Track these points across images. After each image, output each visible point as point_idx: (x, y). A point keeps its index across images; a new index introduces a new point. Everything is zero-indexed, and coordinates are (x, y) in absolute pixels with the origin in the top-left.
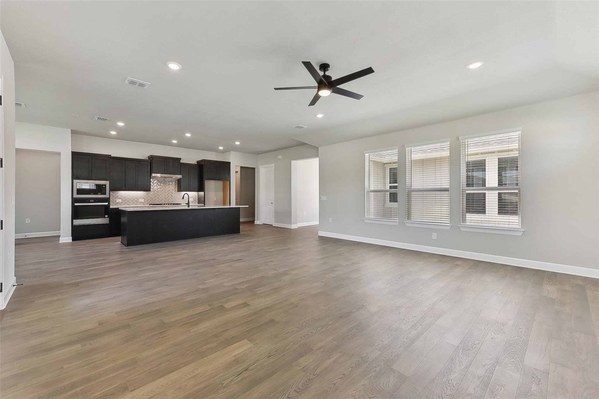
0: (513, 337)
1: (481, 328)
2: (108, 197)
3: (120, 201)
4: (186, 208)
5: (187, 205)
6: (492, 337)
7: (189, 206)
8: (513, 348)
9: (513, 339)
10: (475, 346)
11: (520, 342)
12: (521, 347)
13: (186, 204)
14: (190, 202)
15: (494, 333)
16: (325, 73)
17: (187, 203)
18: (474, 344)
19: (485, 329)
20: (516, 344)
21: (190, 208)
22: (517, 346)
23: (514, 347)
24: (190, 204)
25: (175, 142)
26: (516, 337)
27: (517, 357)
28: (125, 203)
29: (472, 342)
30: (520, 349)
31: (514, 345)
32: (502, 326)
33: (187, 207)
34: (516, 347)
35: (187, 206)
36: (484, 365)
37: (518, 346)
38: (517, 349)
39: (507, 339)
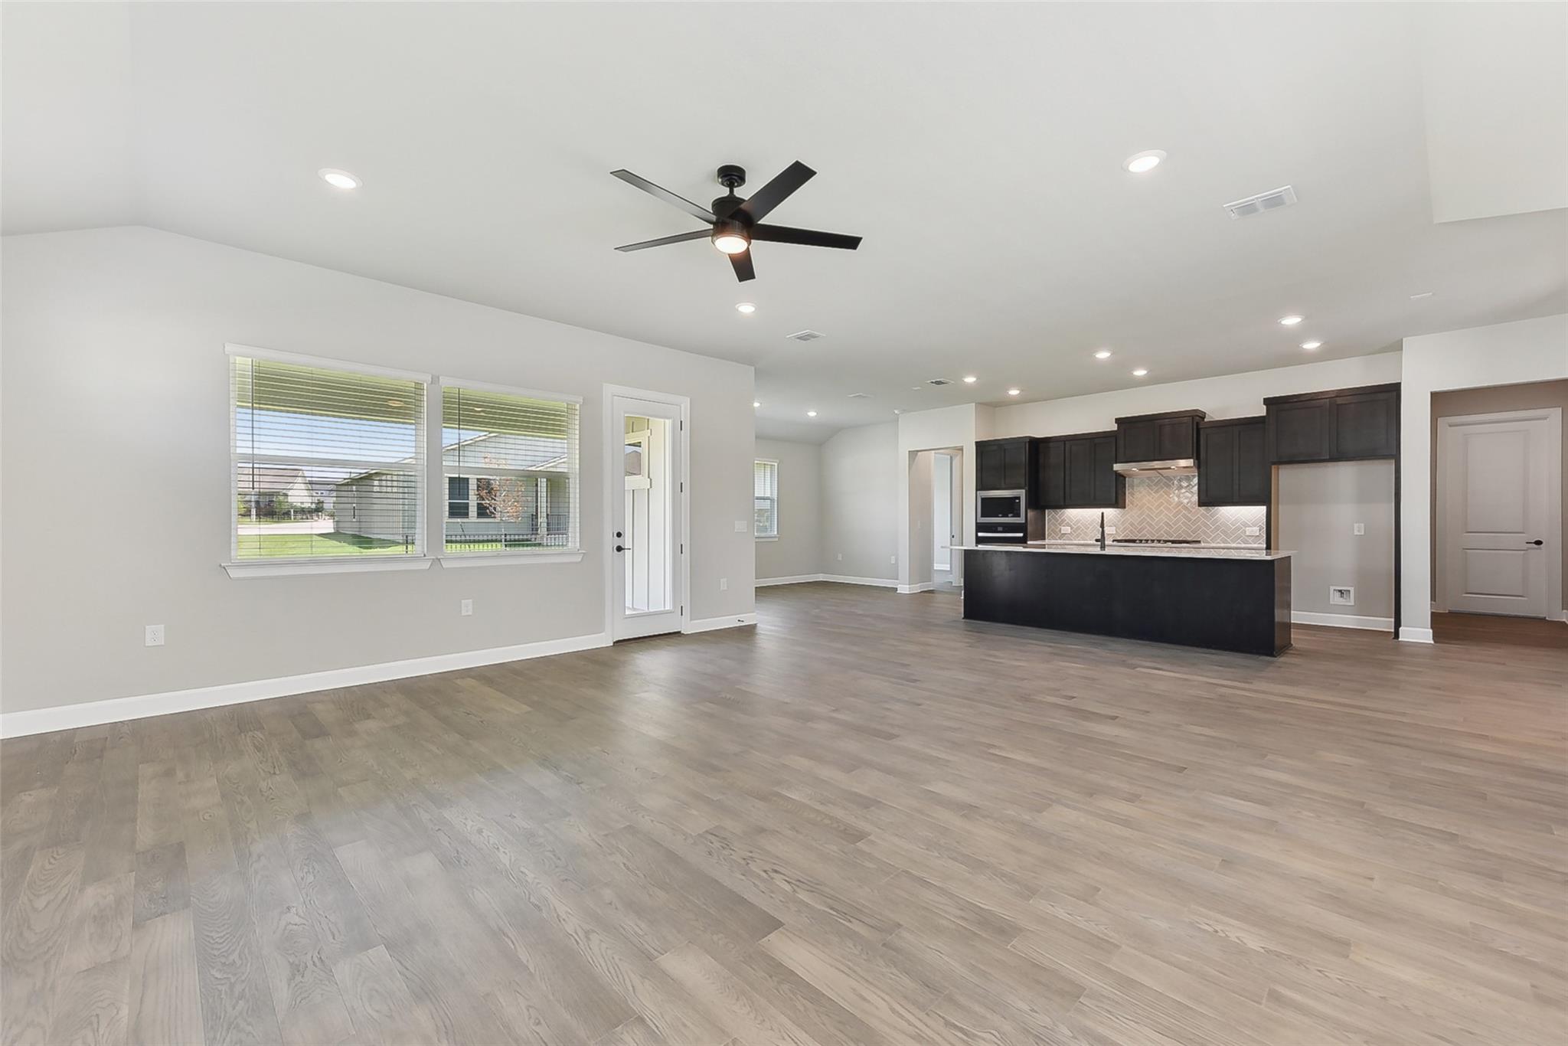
0: (246, 951)
1: (334, 912)
2: (1024, 521)
3: (1068, 530)
4: (1097, 551)
5: (1099, 543)
6: (294, 910)
7: (1103, 547)
8: (229, 921)
9: (241, 944)
10: (305, 870)
11: (219, 949)
12: (212, 937)
13: (1097, 540)
14: (1106, 535)
15: (296, 925)
16: (731, 191)
17: (1100, 538)
18: (309, 872)
19: (326, 917)
20: (228, 936)
21: (1108, 551)
22: (222, 934)
23: (226, 926)
24: (1106, 543)
25: (1140, 373)
26: (235, 956)
27: (211, 910)
28: (1078, 536)
29: (318, 872)
30: (212, 931)
31: (230, 929)
32: (297, 962)
33: (1099, 549)
34: (223, 928)
35: (1098, 545)
36: (259, 857)
37: (220, 935)
38: (219, 927)
39: (255, 931)
